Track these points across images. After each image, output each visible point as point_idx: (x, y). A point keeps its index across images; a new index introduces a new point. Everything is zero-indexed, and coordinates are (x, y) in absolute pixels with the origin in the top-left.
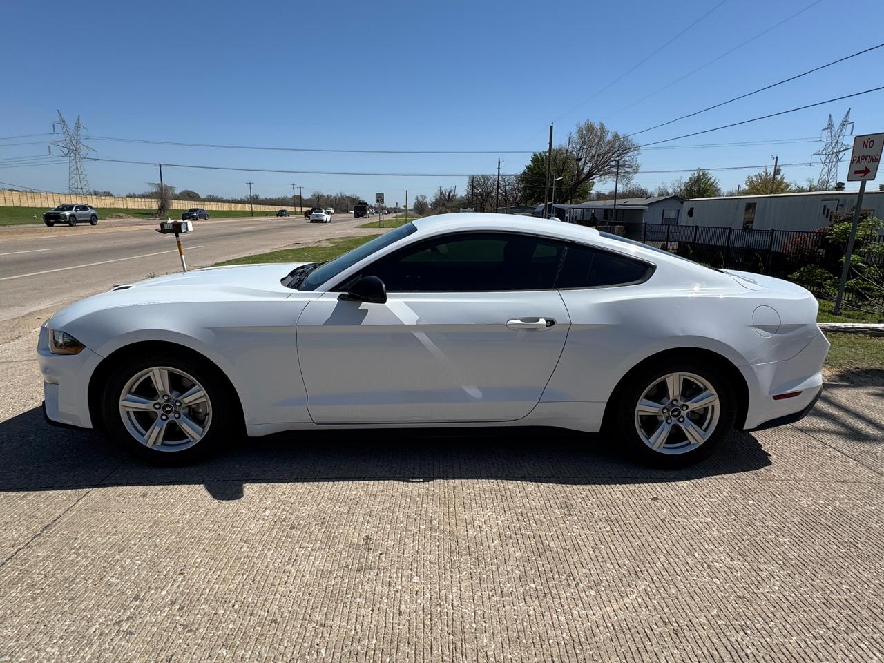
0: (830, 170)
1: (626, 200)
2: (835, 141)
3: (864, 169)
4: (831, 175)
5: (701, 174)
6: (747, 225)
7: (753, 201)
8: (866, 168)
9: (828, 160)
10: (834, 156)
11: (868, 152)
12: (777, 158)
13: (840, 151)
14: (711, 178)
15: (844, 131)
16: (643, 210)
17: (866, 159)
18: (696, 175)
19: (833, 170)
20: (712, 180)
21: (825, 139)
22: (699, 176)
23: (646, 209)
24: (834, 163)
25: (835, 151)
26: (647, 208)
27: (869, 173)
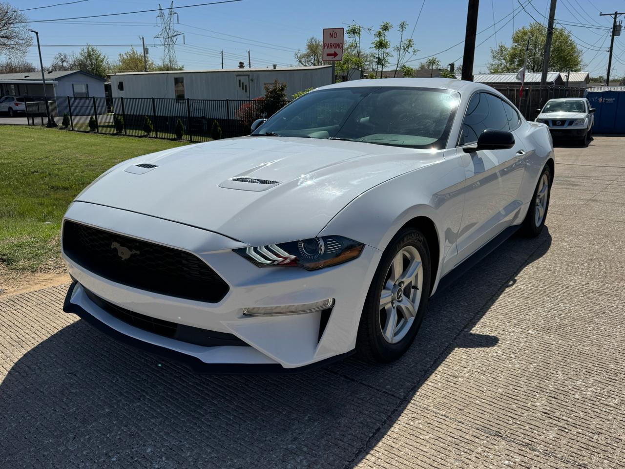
0: (169, 51)
1: (27, 74)
2: (168, 27)
3: (333, 53)
4: (171, 56)
5: (90, 50)
6: (180, 97)
7: (180, 76)
8: (335, 52)
9: (166, 43)
10: (170, 39)
11: (333, 41)
12: (143, 38)
13: (173, 36)
14: (100, 55)
15: (172, 19)
16: (52, 84)
17: (334, 46)
18: (86, 51)
19: (171, 52)
20: (102, 57)
21: (160, 25)
22: (89, 53)
23: (55, 84)
24: (171, 46)
25: (170, 36)
26: (56, 82)
27: (337, 56)
